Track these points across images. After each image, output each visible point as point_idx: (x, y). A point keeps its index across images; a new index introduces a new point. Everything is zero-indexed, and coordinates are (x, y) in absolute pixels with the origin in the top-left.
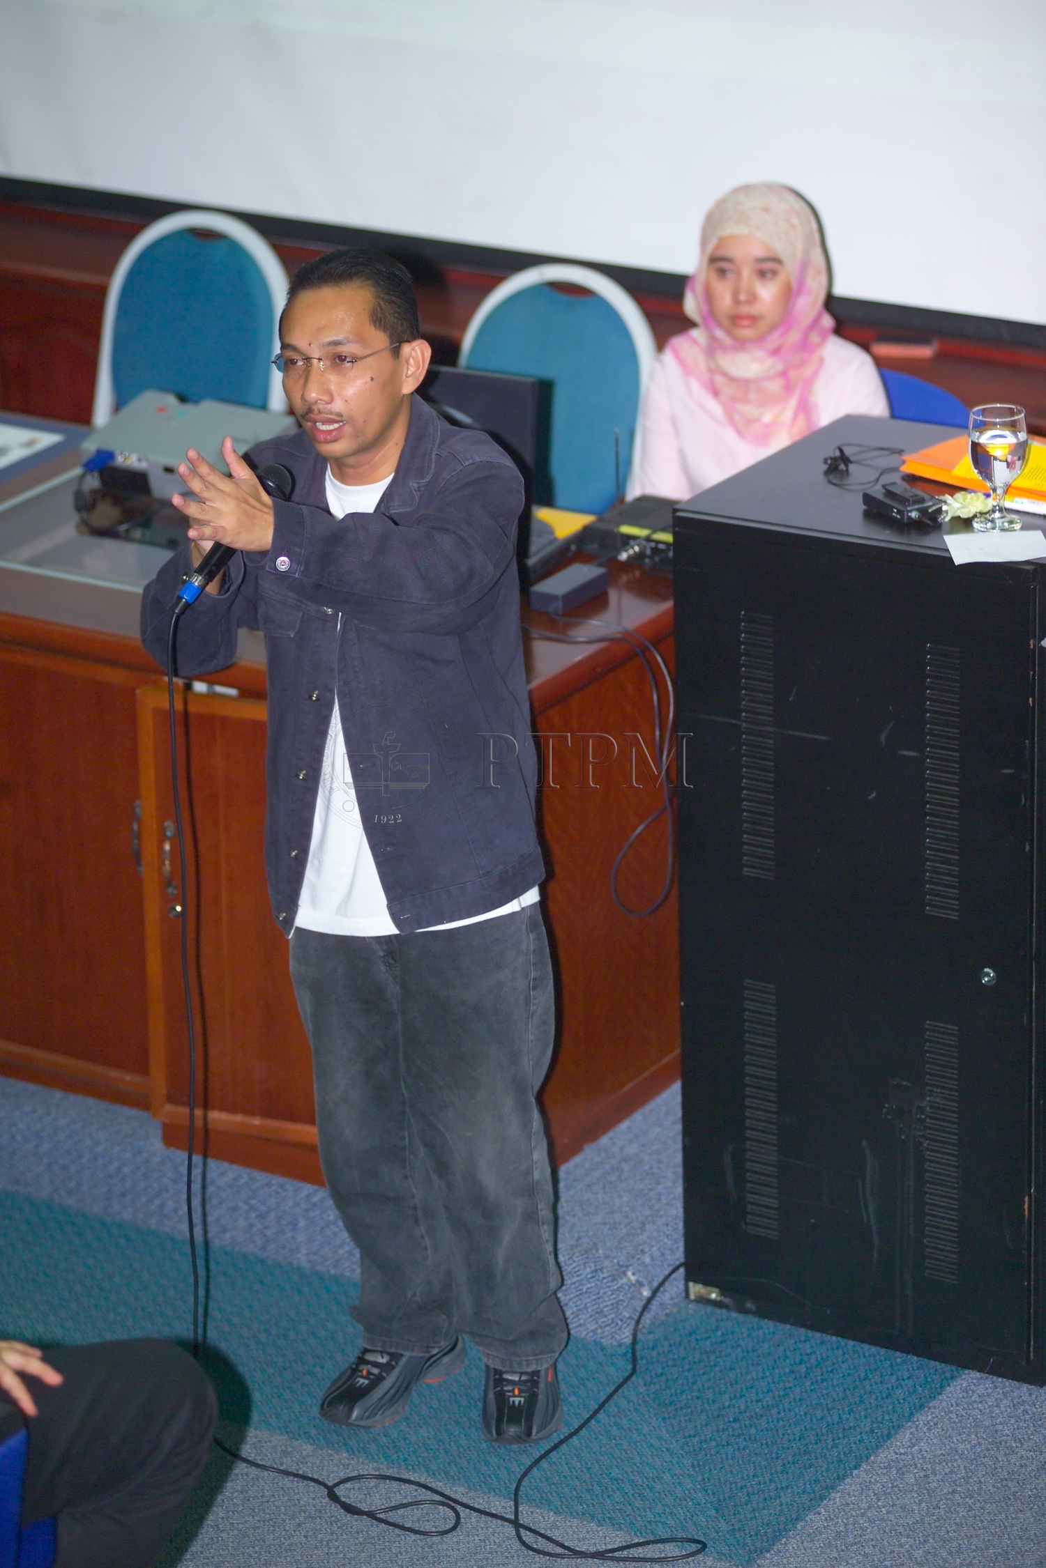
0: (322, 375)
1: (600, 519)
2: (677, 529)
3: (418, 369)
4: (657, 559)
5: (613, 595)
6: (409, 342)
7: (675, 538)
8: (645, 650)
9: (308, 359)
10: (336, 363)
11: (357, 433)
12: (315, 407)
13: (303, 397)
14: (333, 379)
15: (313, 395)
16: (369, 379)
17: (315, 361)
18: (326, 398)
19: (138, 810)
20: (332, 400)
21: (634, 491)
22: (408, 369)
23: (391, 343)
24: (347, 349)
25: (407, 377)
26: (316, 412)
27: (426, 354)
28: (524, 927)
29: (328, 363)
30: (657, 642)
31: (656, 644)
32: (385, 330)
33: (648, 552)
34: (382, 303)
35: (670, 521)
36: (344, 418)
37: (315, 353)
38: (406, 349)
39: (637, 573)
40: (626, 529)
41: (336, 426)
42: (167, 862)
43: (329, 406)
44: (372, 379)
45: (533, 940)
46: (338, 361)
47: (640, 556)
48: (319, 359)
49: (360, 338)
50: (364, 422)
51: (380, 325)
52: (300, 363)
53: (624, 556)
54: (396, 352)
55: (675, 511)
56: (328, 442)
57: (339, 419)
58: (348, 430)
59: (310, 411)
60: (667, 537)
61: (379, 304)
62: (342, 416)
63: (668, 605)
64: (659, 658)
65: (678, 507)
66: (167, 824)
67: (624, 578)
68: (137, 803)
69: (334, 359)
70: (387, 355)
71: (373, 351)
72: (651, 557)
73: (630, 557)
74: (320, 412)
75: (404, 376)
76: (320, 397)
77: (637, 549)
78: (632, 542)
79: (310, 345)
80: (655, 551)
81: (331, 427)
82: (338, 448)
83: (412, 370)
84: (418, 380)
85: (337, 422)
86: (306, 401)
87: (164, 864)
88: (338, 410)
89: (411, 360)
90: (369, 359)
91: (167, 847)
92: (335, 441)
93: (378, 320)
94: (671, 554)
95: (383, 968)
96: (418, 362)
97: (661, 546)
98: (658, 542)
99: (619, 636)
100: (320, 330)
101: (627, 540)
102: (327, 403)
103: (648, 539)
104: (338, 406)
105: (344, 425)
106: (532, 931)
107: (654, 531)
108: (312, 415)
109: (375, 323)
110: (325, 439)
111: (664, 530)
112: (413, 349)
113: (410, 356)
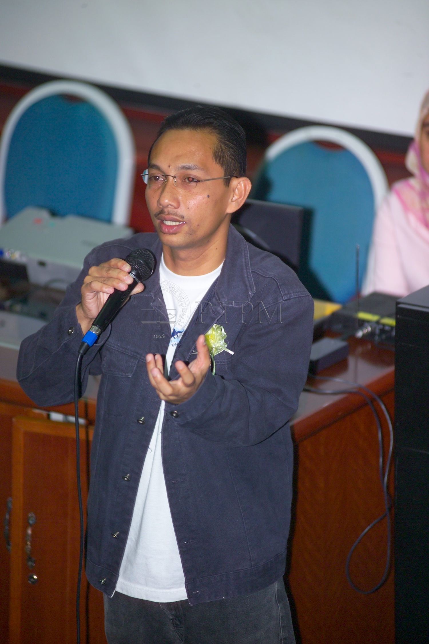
0: (174, 188)
1: (344, 308)
2: (398, 316)
3: (240, 197)
4: (384, 337)
5: (352, 361)
6: (237, 177)
7: (397, 322)
8: (373, 400)
9: (166, 176)
10: (185, 181)
11: (192, 232)
12: (166, 210)
13: (159, 201)
14: (181, 192)
15: (166, 201)
16: (207, 196)
17: (171, 178)
18: (174, 204)
19: (10, 505)
20: (179, 206)
21: (368, 290)
22: (233, 196)
23: (226, 175)
24: (195, 173)
25: (232, 201)
26: (166, 213)
27: (247, 188)
28: (274, 599)
29: (180, 181)
30: (382, 395)
31: (380, 396)
32: (222, 164)
33: (377, 331)
34: (223, 146)
35: (394, 310)
36: (185, 219)
37: (172, 173)
38: (235, 182)
39: (369, 346)
40: (362, 315)
41: (178, 223)
42: (29, 543)
43: (176, 210)
44: (209, 196)
45: (281, 608)
46: (187, 180)
47: (371, 334)
48: (175, 177)
49: (204, 168)
50: (198, 225)
51: (219, 161)
52: (161, 179)
53: (360, 334)
54: (227, 182)
55: (398, 303)
56: (170, 234)
57: (181, 220)
58: (185, 228)
59: (162, 212)
60: (391, 322)
61: (221, 146)
62: (183, 218)
63: (391, 369)
64: (383, 407)
65: (399, 300)
66: (30, 515)
67: (360, 349)
68: (10, 499)
69: (185, 179)
70: (221, 182)
71: (212, 178)
72: (380, 335)
73: (364, 336)
74: (169, 214)
75: (230, 200)
76: (171, 203)
77: (370, 329)
78: (366, 324)
79: (169, 166)
80: (382, 331)
81: (174, 223)
82: (176, 239)
83: (236, 197)
84: (239, 205)
85: (179, 221)
86: (160, 205)
87: (27, 545)
88: (182, 214)
89: (237, 191)
90: (208, 182)
91: (29, 532)
92: (175, 233)
93: (218, 157)
94: (394, 333)
95: (172, 628)
96: (241, 193)
97: (387, 328)
98: (384, 325)
99: (355, 390)
100: (178, 157)
101: (362, 323)
102: (175, 208)
103: (378, 322)
104: (182, 211)
105: (183, 224)
106: (279, 602)
107: (382, 316)
108: (163, 215)
109: (216, 159)
110: (169, 231)
111: (389, 316)
112: (239, 183)
113: (236, 188)
